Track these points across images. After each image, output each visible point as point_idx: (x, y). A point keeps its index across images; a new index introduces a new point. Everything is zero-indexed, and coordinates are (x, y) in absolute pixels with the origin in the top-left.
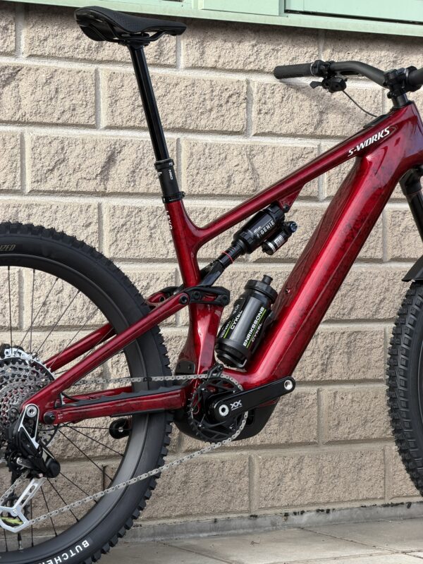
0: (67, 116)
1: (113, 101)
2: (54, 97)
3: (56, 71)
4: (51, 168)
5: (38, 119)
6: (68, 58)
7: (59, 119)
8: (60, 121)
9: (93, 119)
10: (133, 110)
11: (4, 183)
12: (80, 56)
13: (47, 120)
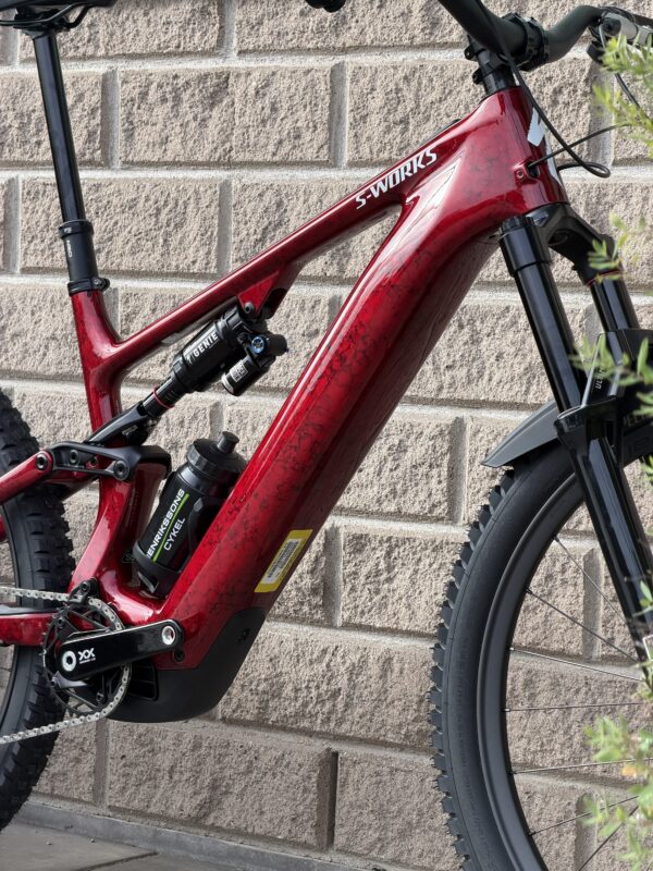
0: (286, 147)
1: (358, 117)
2: (269, 117)
3: (274, 74)
4: (259, 236)
5: (248, 156)
6: (292, 50)
7: (274, 154)
8: (276, 158)
9: (325, 150)
10: (388, 130)
11: (194, 262)
12: (310, 46)
13: (259, 158)
